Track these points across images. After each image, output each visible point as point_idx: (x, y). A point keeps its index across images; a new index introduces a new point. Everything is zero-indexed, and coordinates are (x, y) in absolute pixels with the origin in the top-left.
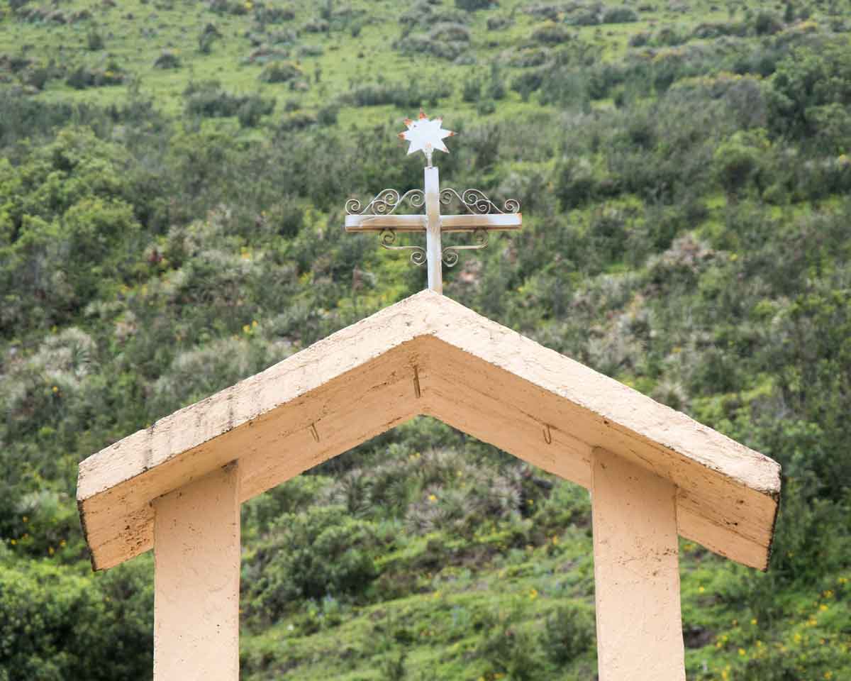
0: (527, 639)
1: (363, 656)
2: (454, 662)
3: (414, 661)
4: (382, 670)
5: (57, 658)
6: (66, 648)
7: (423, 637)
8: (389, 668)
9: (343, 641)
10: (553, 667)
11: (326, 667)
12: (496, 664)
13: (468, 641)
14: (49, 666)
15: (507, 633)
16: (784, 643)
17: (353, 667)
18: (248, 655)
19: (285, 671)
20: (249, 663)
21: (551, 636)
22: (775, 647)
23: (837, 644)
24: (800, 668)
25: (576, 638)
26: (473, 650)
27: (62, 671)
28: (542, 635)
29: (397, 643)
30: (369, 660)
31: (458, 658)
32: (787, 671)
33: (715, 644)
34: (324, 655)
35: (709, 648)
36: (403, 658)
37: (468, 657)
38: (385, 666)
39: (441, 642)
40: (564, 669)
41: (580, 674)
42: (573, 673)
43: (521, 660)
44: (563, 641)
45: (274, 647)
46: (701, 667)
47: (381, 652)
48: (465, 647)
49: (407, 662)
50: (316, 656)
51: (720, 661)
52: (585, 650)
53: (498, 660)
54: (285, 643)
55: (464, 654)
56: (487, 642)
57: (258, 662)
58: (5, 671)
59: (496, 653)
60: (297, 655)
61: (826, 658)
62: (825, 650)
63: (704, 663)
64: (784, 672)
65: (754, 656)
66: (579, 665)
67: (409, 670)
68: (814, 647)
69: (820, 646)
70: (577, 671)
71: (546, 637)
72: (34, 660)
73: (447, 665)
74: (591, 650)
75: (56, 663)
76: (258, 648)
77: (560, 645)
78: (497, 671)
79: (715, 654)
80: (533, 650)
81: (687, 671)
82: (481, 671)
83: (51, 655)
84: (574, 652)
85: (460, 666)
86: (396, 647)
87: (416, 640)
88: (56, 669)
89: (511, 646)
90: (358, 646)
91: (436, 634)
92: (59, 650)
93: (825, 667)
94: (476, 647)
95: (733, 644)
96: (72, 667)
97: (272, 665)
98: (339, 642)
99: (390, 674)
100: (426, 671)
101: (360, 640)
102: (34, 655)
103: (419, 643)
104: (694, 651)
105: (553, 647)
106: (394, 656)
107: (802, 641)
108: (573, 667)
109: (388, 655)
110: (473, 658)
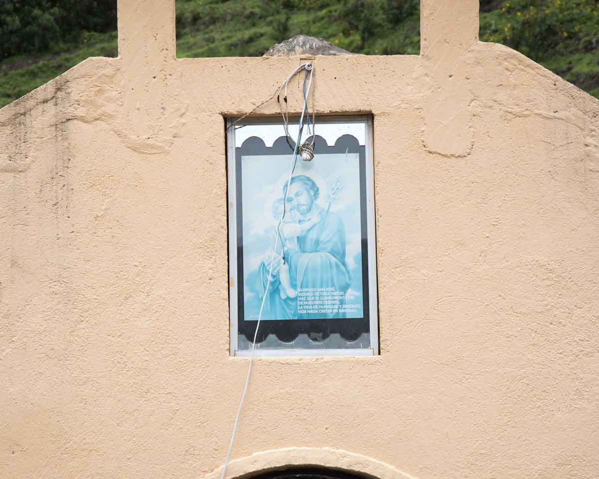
0: (373, 6)
1: (261, 18)
2: (323, 22)
3: (296, 21)
4: (274, 27)
5: (52, 11)
6: (58, 5)
7: (302, 5)
8: (278, 26)
9: (247, 7)
10: (390, 26)
11: (236, 25)
12: (350, 23)
13: (333, 8)
14: (47, 16)
15: (359, 3)
16: (548, 7)
17: (254, 25)
18: (183, 14)
19: (207, 27)
20: (183, 20)
21: (389, 5)
22: (542, 10)
23: (584, 7)
24: (558, 24)
25: (406, 6)
26: (336, 14)
27: (56, 20)
28: (383, 4)
29: (284, 8)
30: (265, 19)
31: (326, 20)
32: (549, 26)
33: (501, 9)
34: (234, 16)
35: (496, 12)
36: (287, 19)
37: (333, 19)
38: (275, 24)
39: (313, 8)
40: (397, 28)
41: (408, 30)
42: (403, 30)
43: (368, 20)
44: (398, 8)
45: (200, 9)
46: (491, 25)
47: (273, 15)
48: (330, 12)
49: (290, 22)
50: (229, 17)
51: (504, 20)
52: (412, 14)
53: (352, 21)
54: (207, 7)
55: (329, 17)
56: (346, 9)
57: (189, 20)
58: (17, 18)
59: (351, 16)
60: (216, 16)
61: (576, 16)
62: (575, 11)
63: (493, 22)
64: (547, 27)
65: (527, 16)
66: (408, 24)
67: (292, 28)
68: (568, 9)
69: (573, 8)
70: (406, 28)
71: (386, 6)
72: (37, 12)
73: (319, 24)
74: (416, 14)
75: (51, 14)
76: (189, 10)
77: (395, 11)
78: (352, 28)
79: (501, 16)
80: (376, 14)
81: (480, 28)
82: (341, 28)
83: (48, 9)
84: (405, 15)
85: (326, 25)
86: (284, 11)
87: (297, 7)
88: (52, 18)
89: (362, 11)
90: (257, 10)
91: (311, 4)
92: (53, 6)
93: (575, 22)
94: (338, 12)
95: (513, 9)
96: (63, 18)
97: (199, 22)
98: (244, 8)
99: (279, 30)
100: (303, 28)
101: (259, 7)
102: (37, 8)
103: (299, 9)
104: (486, 14)
105: (390, 12)
106: (282, 18)
107: (561, 5)
108: (403, 26)
109: (277, 17)
110: (336, 20)
